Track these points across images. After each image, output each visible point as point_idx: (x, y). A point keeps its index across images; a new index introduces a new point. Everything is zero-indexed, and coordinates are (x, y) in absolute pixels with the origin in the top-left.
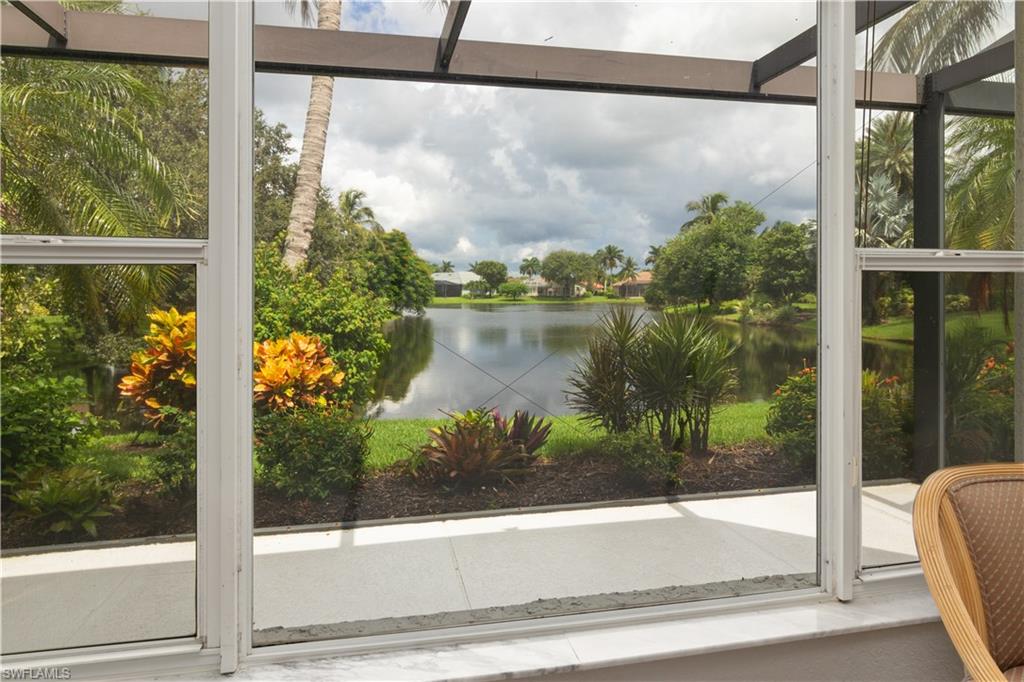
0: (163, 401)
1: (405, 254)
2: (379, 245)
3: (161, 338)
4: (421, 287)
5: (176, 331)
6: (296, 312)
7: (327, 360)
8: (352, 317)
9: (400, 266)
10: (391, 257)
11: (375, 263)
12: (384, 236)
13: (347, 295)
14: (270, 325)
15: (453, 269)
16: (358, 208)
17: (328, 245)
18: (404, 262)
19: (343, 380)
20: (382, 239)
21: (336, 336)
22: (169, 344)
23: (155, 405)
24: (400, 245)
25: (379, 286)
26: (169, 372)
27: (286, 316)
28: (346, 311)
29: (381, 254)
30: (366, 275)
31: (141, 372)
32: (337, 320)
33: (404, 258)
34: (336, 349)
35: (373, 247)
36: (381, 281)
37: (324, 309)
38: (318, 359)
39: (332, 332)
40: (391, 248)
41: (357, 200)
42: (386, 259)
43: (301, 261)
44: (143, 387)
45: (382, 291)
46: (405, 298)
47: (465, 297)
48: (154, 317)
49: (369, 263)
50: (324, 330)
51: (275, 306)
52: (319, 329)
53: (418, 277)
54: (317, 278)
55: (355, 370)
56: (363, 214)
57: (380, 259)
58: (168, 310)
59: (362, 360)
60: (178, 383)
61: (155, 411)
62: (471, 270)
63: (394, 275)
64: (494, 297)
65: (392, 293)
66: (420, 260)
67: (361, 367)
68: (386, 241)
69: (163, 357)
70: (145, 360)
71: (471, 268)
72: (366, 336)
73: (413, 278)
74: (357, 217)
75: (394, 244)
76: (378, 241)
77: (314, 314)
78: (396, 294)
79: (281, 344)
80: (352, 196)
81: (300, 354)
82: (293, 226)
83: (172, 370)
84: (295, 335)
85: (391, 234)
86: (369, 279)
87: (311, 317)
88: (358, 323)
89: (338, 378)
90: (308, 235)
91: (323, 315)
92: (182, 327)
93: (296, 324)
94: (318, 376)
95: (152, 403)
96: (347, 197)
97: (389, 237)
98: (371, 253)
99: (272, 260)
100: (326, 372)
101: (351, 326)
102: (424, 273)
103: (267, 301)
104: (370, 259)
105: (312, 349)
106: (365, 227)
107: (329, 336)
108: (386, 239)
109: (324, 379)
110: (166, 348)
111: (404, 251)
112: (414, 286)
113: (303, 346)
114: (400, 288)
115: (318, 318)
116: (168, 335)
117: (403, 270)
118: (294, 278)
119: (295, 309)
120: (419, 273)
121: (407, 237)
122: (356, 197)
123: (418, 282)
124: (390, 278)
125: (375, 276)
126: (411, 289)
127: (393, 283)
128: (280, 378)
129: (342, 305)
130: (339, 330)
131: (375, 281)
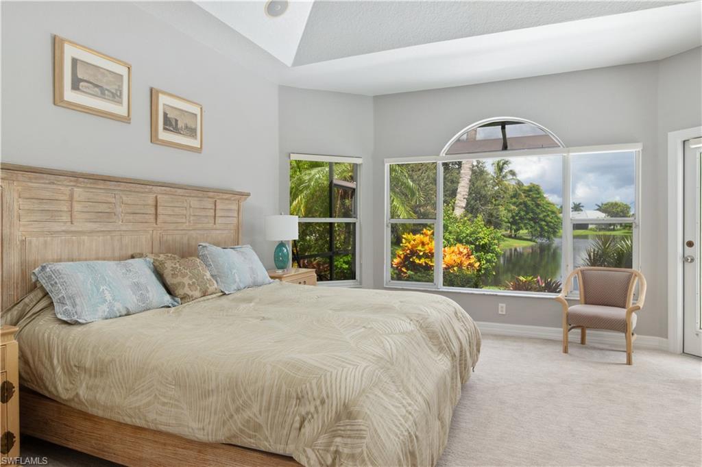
0: (407, 269)
1: (539, 199)
2: (519, 194)
3: (407, 244)
4: (551, 222)
5: (412, 242)
6: (458, 236)
7: (471, 257)
8: (484, 238)
9: (535, 208)
10: (528, 202)
11: (517, 206)
12: (524, 188)
13: (481, 228)
14: (448, 240)
15: (582, 208)
16: (505, 171)
17: (484, 197)
18: (538, 205)
19: (479, 266)
20: (522, 190)
21: (476, 246)
22: (410, 247)
23: (405, 271)
24: (536, 194)
25: (519, 221)
26: (410, 258)
27: (455, 237)
28: (481, 235)
29: (522, 201)
30: (510, 215)
31: (400, 257)
32: (477, 239)
33: (539, 202)
34: (476, 252)
35: (515, 196)
36: (521, 218)
37: (471, 234)
38: (468, 256)
39: (474, 244)
40: (529, 196)
41: (505, 165)
42: (525, 204)
43: (462, 212)
44: (401, 263)
45: (522, 225)
46: (539, 229)
47: (591, 229)
48: (404, 236)
49: (513, 207)
50: (471, 243)
51: (450, 233)
52: (468, 243)
53: (548, 215)
54: (469, 220)
55: (485, 262)
56: (508, 175)
57: (521, 204)
58: (409, 234)
59: (488, 258)
60: (414, 262)
61: (406, 273)
62: (598, 210)
63: (531, 214)
64: (618, 230)
65: (529, 227)
66: (549, 203)
67: (488, 261)
68: (525, 191)
69: (408, 252)
70: (401, 253)
71: (598, 208)
72: (490, 247)
73: (545, 216)
74: (504, 177)
75: (531, 193)
76: (519, 192)
77: (467, 236)
78: (532, 227)
79: (452, 248)
80: (501, 164)
81: (460, 253)
82: (458, 196)
83: (411, 257)
84: (458, 245)
85: (528, 187)
86: (513, 217)
87: (465, 237)
88: (486, 240)
89: (477, 265)
90: (465, 200)
91: (470, 237)
92: (414, 240)
93: (459, 241)
94: (468, 263)
95: (404, 269)
96: (498, 164)
97: (527, 189)
98: (514, 200)
99: (449, 212)
100: (471, 262)
101: (483, 242)
102: (553, 212)
103: (447, 231)
104: (514, 204)
105: (465, 251)
106: (510, 182)
107: (473, 246)
108: (525, 190)
109: (470, 264)
110: (409, 249)
111: (538, 198)
112: (545, 222)
113: (461, 250)
114: (535, 223)
115: (468, 238)
116: (409, 243)
117: (538, 211)
118: (458, 220)
119: (458, 234)
120: (549, 213)
121: (541, 188)
122: (504, 164)
123: (548, 219)
124: (528, 216)
125: (517, 215)
126: (543, 223)
127: (530, 220)
128: (452, 262)
129: (479, 233)
130: (477, 244)
131: (517, 218)
